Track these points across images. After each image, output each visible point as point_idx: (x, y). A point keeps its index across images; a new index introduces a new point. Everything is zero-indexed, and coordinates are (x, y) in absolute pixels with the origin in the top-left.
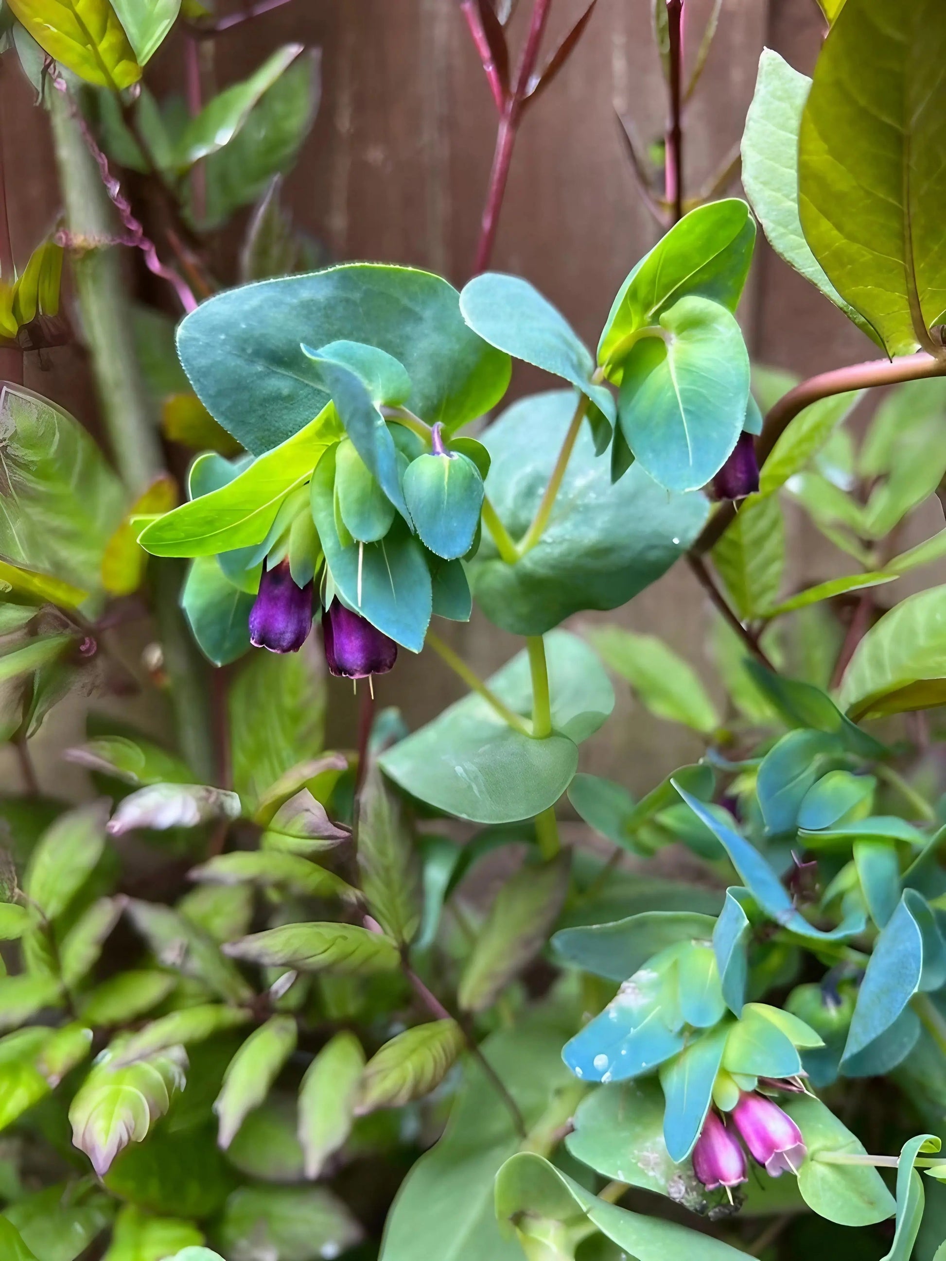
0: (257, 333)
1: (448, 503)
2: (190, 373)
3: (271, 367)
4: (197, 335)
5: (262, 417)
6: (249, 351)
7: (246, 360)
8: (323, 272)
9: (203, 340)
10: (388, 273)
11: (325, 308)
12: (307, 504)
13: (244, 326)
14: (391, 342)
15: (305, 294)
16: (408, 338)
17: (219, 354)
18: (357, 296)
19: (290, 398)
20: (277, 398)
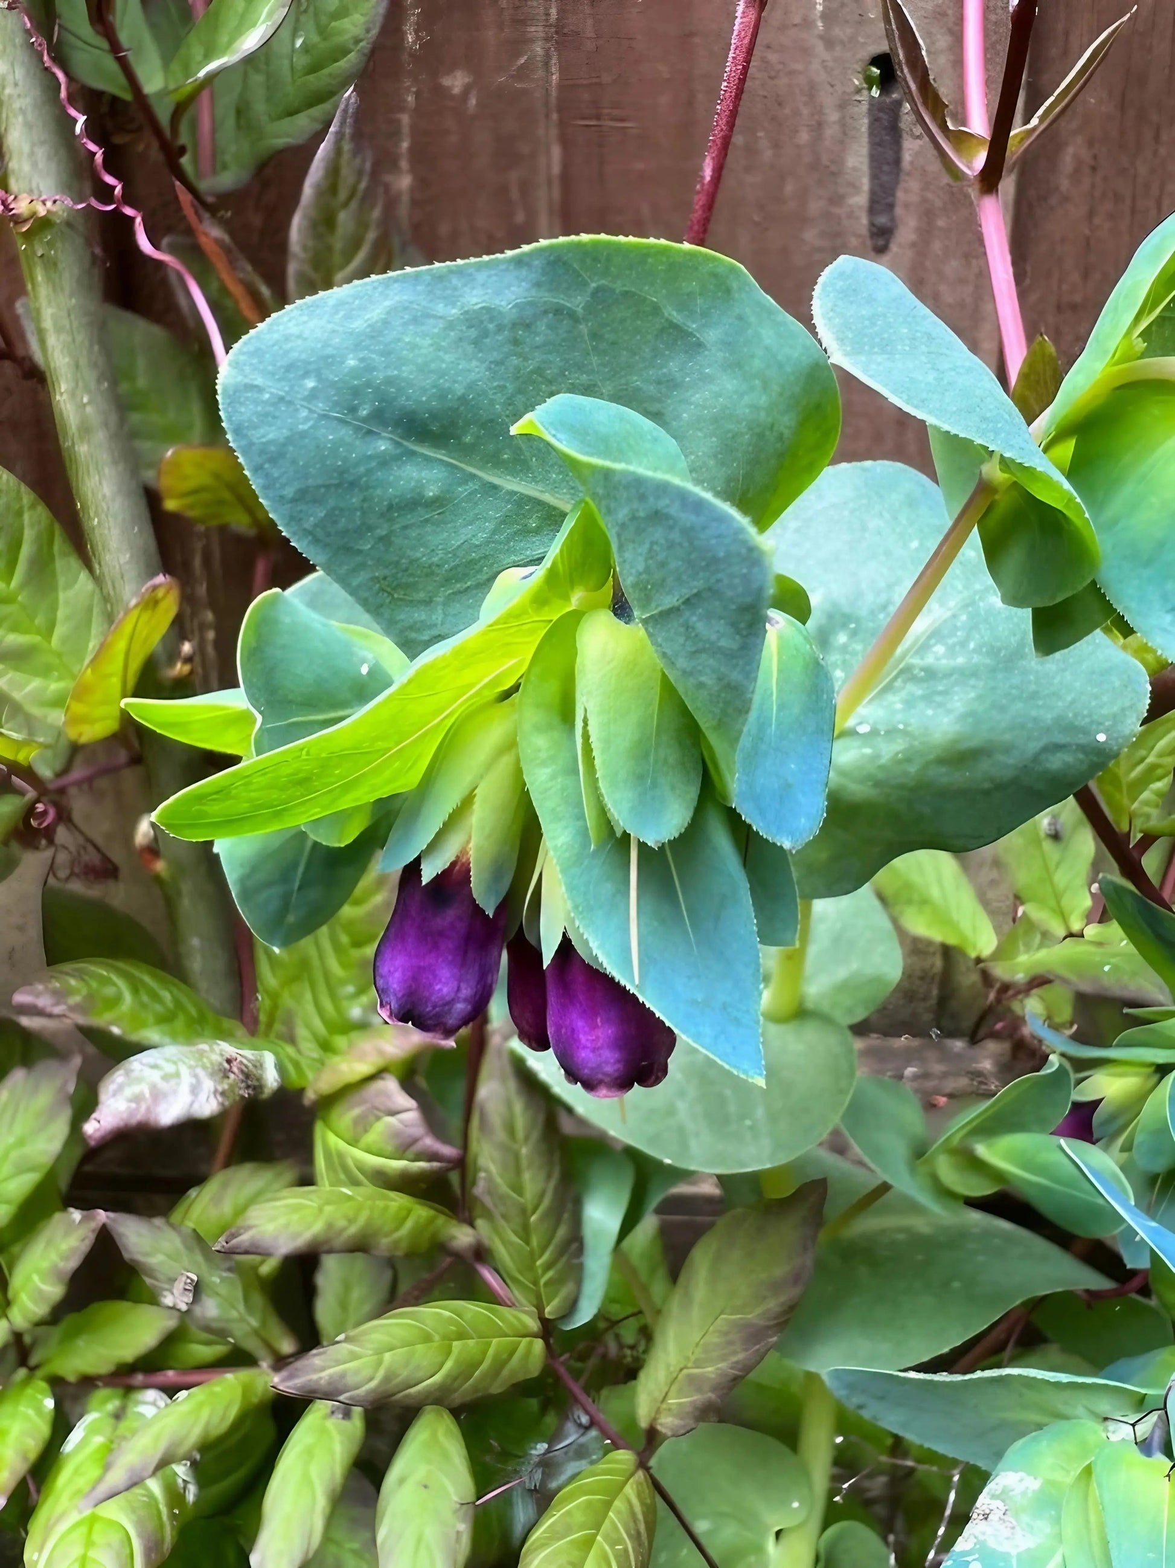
0: (379, 376)
1: (779, 725)
2: (244, 454)
3: (405, 443)
4: (259, 381)
5: (385, 540)
6: (364, 412)
7: (357, 429)
8: (509, 253)
9: (273, 389)
10: (645, 254)
11: (514, 325)
12: (510, 745)
13: (352, 362)
14: (638, 389)
15: (475, 298)
16: (672, 384)
17: (303, 419)
18: (577, 302)
19: (437, 503)
20: (415, 503)
